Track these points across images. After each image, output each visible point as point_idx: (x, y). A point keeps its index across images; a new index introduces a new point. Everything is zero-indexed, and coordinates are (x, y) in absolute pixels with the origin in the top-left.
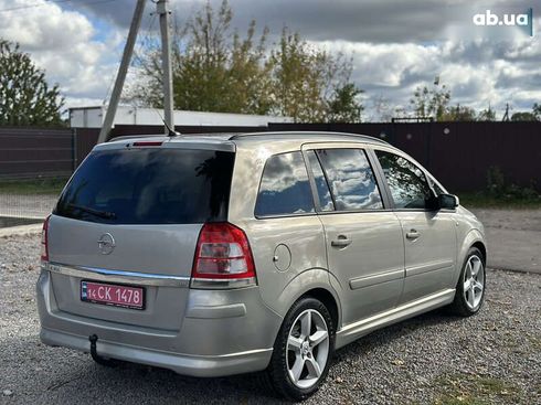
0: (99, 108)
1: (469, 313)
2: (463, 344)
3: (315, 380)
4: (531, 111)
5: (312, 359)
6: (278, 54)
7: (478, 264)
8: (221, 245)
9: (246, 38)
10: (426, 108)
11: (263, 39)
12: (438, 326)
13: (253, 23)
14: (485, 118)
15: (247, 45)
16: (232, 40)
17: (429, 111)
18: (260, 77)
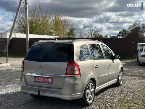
0: (6, 33)
1: (120, 85)
2: (121, 92)
3: (92, 101)
4: (116, 36)
5: (91, 96)
6: (54, 19)
9: (46, 15)
10: (92, 34)
11: (50, 16)
12: (114, 88)
13: (47, 11)
14: (105, 37)
15: (45, 17)
16: (42, 16)
17: (93, 35)
18: (49, 25)
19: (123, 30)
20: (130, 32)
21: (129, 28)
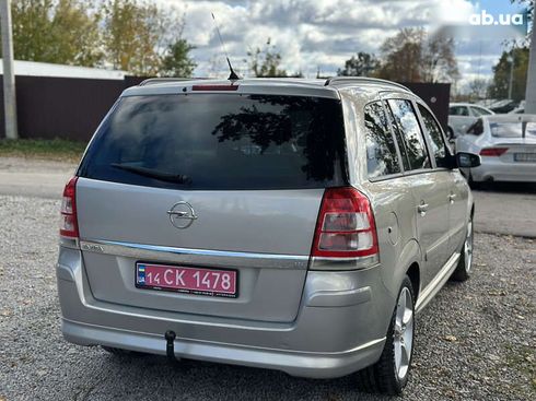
3: (406, 369)
6: (110, 3)
18: (89, 28)
19: (360, 55)
20: (382, 63)
21: (385, 48)
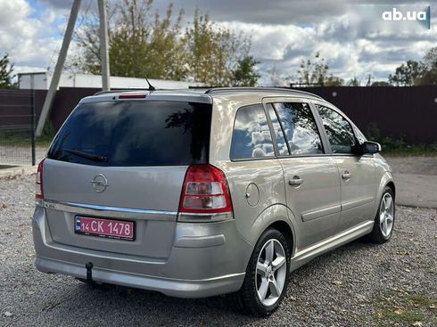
0: (44, 73)
1: (383, 240)
2: (385, 266)
3: (276, 299)
4: (387, 80)
5: (274, 281)
6: (192, 31)
7: (390, 199)
8: (203, 184)
9: (166, 17)
10: (310, 77)
11: (179, 19)
12: (360, 252)
13: (171, 5)
14: (352, 85)
15: (166, 23)
16: (154, 19)
17: (312, 79)
18: (177, 49)
19: (409, 63)
20: (430, 69)
21: (429, 57)
